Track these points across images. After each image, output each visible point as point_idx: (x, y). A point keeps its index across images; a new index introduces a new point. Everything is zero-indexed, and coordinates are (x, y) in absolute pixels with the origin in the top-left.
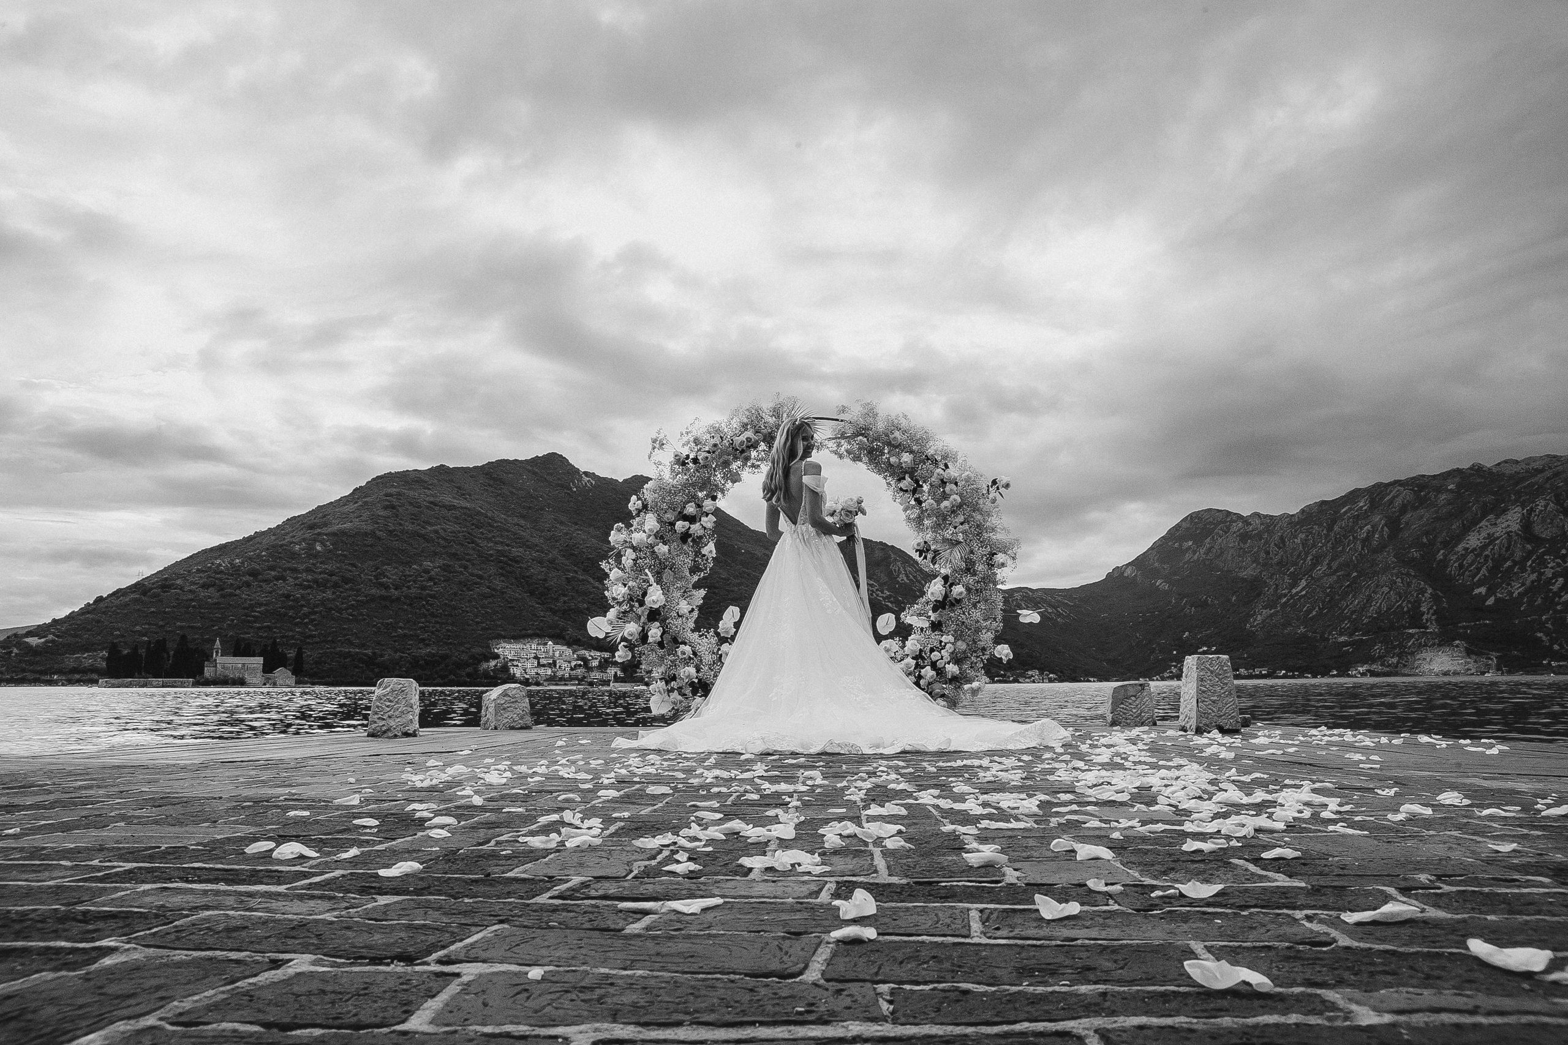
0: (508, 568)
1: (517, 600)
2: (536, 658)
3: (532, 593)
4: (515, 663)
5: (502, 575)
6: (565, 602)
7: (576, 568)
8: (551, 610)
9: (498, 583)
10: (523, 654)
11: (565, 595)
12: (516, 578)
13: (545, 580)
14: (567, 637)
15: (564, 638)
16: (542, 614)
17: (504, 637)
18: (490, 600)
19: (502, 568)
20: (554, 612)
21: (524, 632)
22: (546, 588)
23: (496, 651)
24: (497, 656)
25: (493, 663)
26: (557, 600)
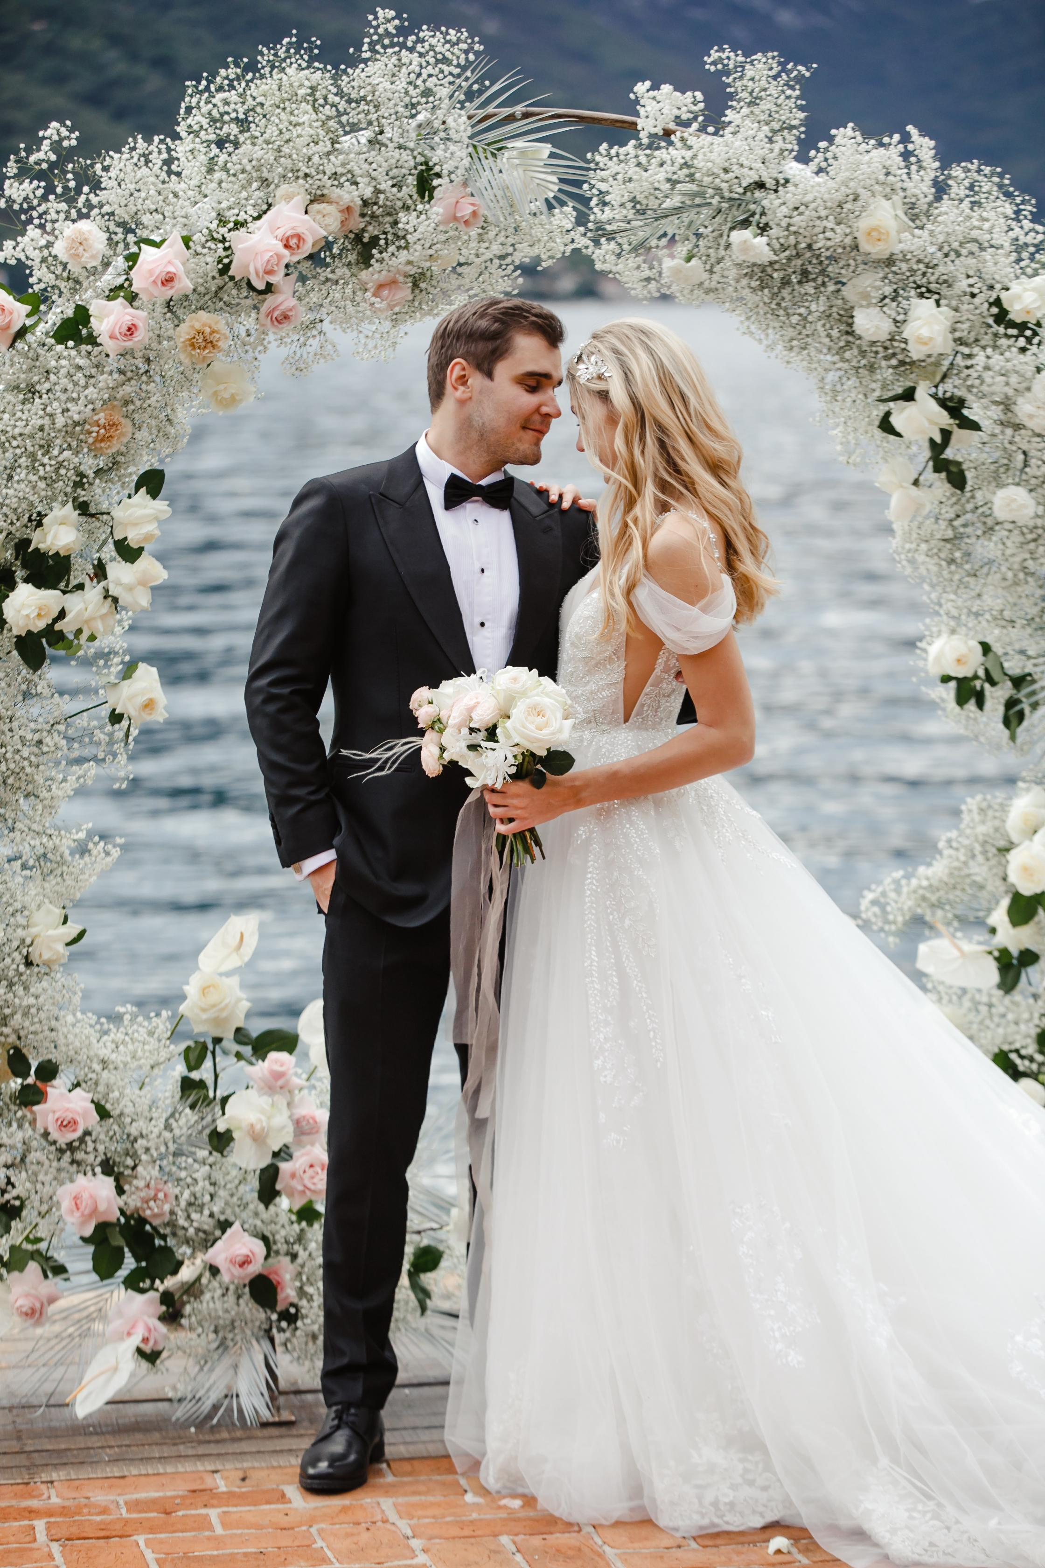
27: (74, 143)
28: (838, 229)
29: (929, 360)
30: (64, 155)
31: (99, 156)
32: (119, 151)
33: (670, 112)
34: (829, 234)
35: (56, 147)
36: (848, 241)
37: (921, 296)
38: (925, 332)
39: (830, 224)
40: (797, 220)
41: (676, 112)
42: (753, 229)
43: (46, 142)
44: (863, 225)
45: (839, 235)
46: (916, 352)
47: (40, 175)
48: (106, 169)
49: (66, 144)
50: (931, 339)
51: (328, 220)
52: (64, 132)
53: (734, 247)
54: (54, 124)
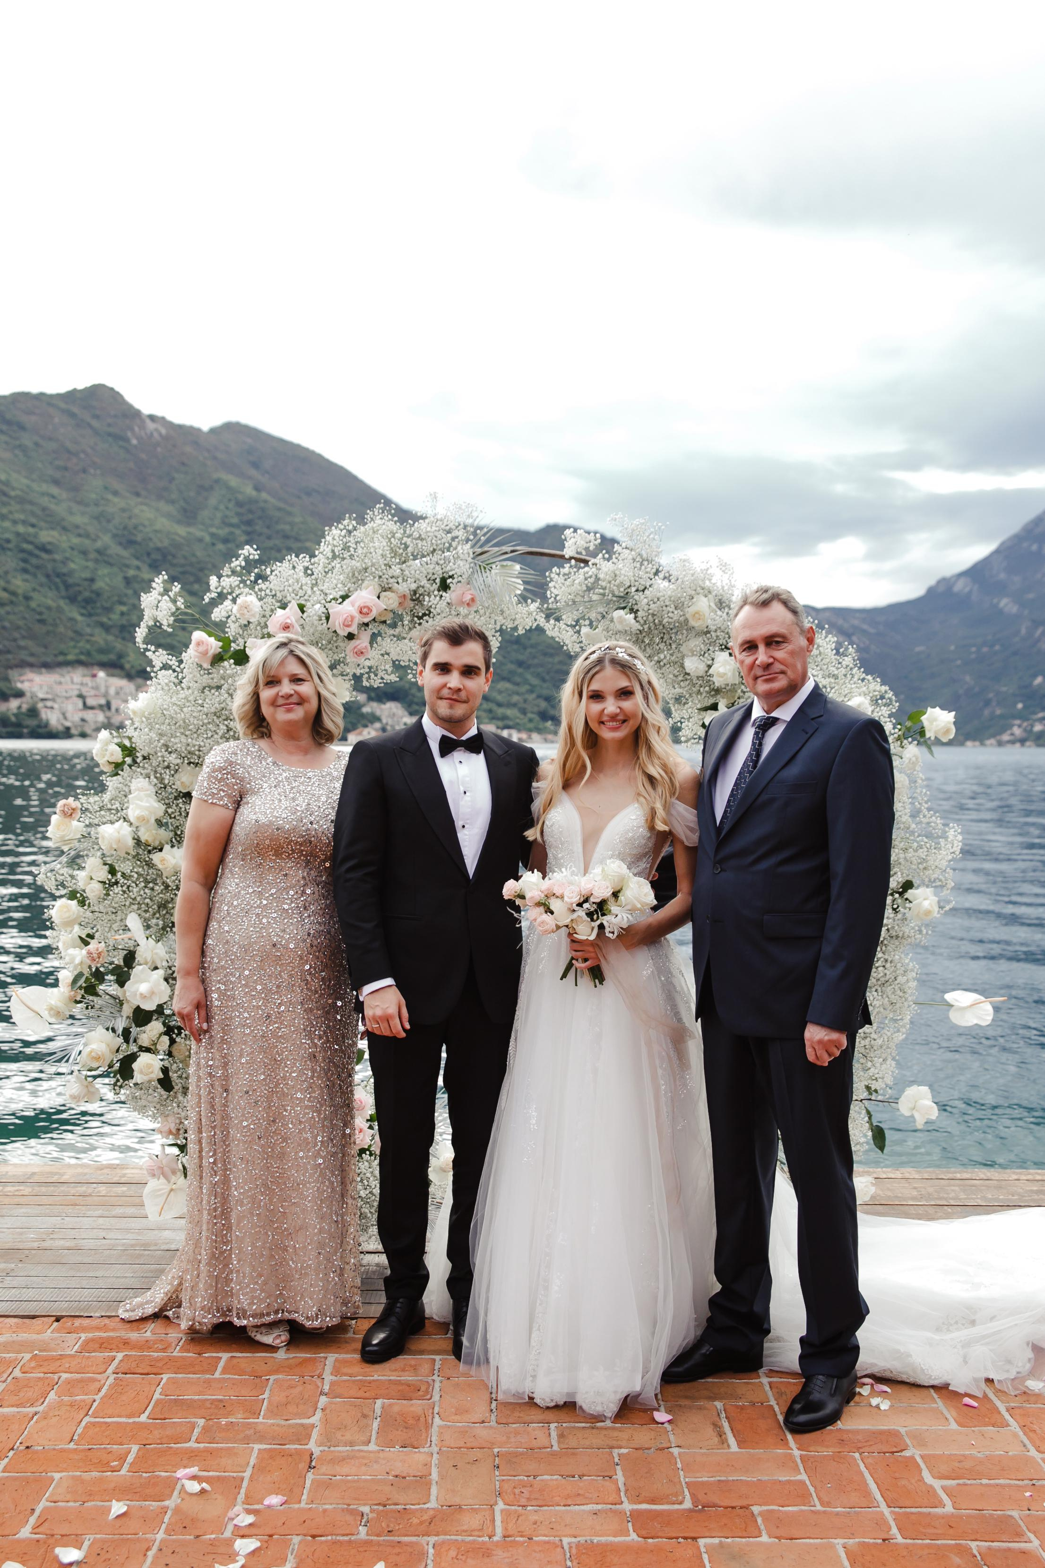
0: (34, 561)
1: (49, 608)
2: (81, 696)
3: (72, 600)
4: (49, 704)
5: (25, 571)
6: (122, 614)
7: (136, 563)
8: (102, 625)
9: (19, 583)
10: (59, 689)
11: (121, 603)
12: (48, 576)
13: (92, 580)
14: (127, 666)
15: (121, 667)
16: (88, 630)
17: (31, 665)
18: (8, 608)
19: (25, 561)
20: (107, 629)
21: (61, 658)
22: (92, 592)
23: (19, 685)
24: (20, 694)
25: (14, 704)
26: (108, 610)
27: (257, 557)
28: (676, 612)
29: (728, 688)
30: (250, 564)
31: (269, 564)
32: (281, 562)
33: (582, 543)
34: (670, 615)
35: (246, 559)
36: (682, 619)
37: (722, 650)
38: (721, 670)
39: (671, 610)
40: (652, 606)
41: (585, 545)
42: (627, 610)
43: (242, 556)
44: (690, 611)
45: (676, 615)
46: (718, 682)
47: (240, 575)
48: (272, 571)
49: (251, 557)
50: (725, 674)
51: (391, 601)
52: (252, 551)
53: (615, 620)
54: (247, 547)
